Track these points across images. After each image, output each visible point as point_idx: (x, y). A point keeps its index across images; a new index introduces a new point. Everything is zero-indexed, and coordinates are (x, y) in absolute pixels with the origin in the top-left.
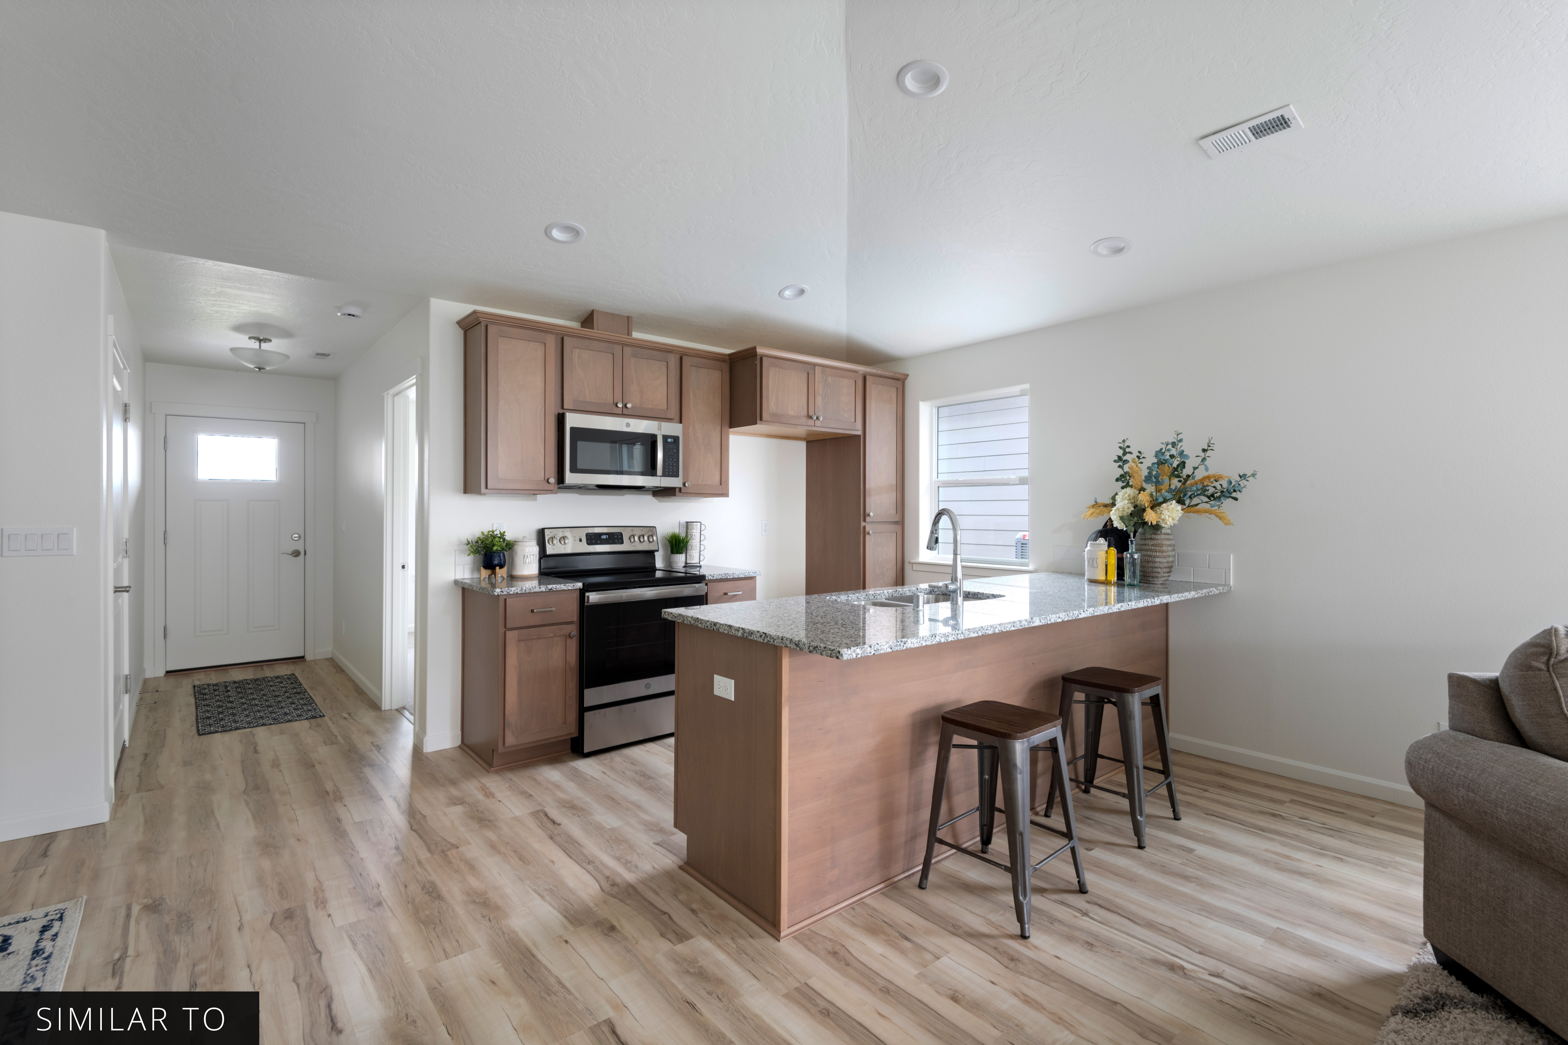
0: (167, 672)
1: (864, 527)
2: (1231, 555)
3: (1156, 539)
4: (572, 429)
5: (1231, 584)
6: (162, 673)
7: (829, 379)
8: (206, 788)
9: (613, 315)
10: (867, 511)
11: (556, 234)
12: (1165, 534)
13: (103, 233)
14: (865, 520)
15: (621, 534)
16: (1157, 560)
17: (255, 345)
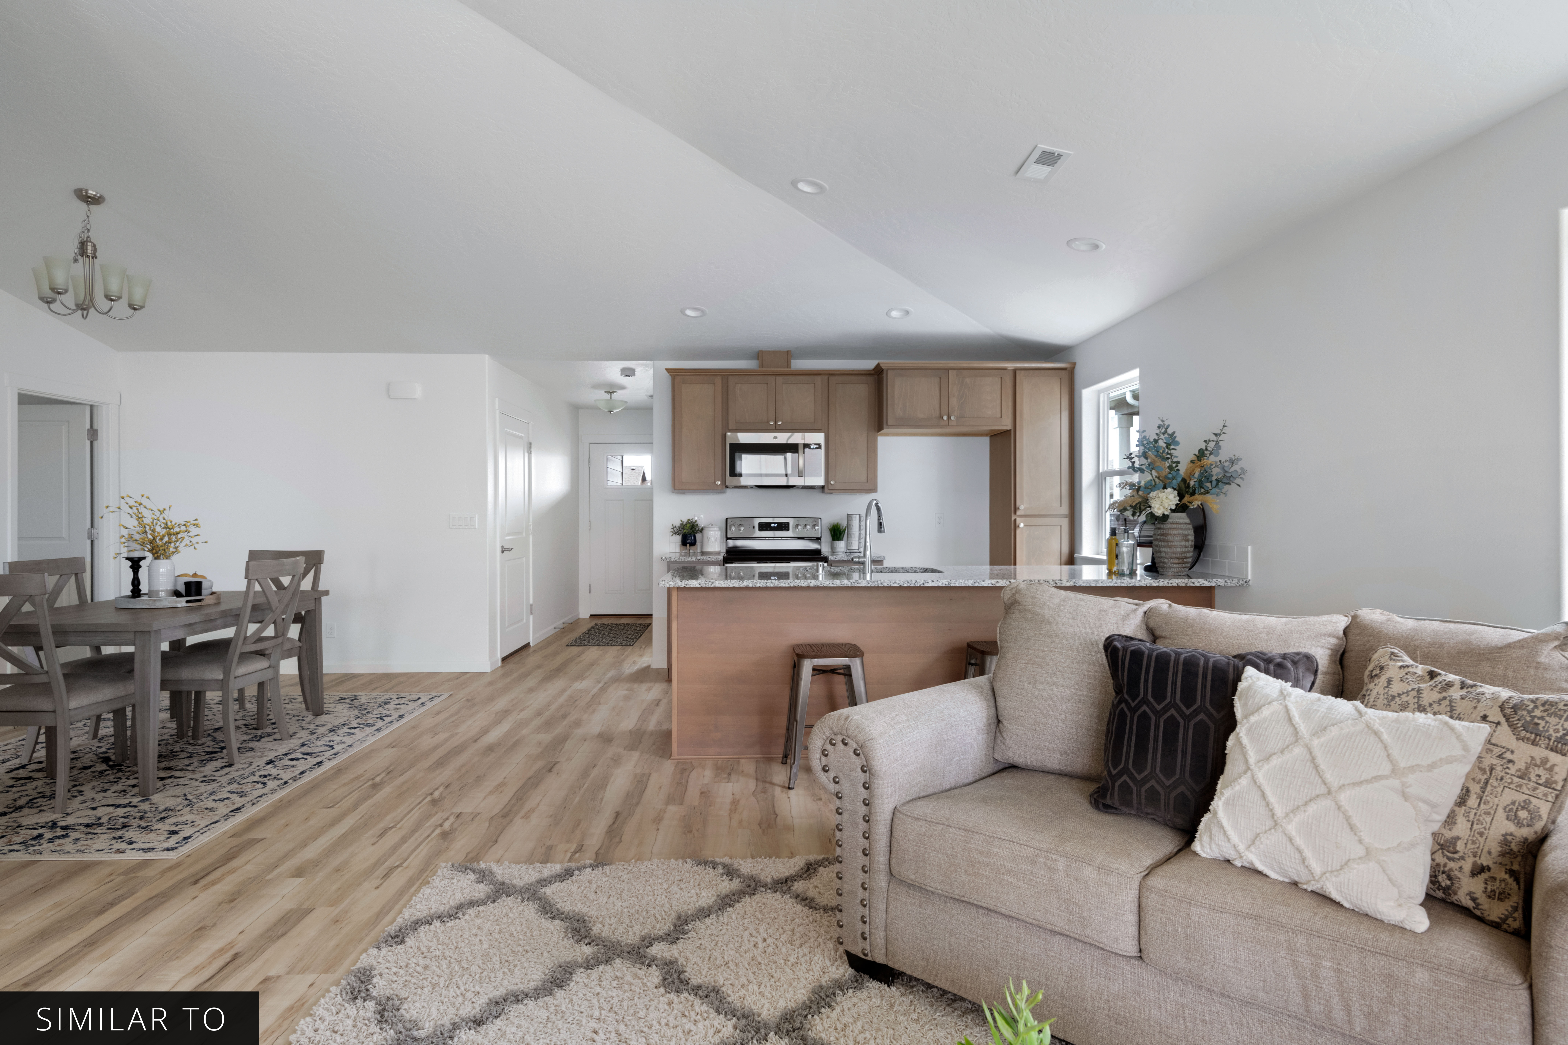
0: (591, 615)
1: (1015, 520)
2: (1249, 548)
3: (1162, 529)
4: (731, 445)
5: (1249, 578)
6: (588, 616)
7: (967, 380)
8: (539, 667)
9: (775, 352)
10: (1018, 504)
11: (689, 313)
12: (1171, 523)
13: (487, 356)
14: (1015, 513)
15: (788, 524)
16: (1163, 550)
17: (608, 396)
